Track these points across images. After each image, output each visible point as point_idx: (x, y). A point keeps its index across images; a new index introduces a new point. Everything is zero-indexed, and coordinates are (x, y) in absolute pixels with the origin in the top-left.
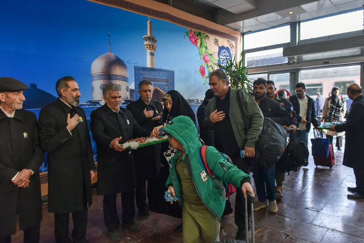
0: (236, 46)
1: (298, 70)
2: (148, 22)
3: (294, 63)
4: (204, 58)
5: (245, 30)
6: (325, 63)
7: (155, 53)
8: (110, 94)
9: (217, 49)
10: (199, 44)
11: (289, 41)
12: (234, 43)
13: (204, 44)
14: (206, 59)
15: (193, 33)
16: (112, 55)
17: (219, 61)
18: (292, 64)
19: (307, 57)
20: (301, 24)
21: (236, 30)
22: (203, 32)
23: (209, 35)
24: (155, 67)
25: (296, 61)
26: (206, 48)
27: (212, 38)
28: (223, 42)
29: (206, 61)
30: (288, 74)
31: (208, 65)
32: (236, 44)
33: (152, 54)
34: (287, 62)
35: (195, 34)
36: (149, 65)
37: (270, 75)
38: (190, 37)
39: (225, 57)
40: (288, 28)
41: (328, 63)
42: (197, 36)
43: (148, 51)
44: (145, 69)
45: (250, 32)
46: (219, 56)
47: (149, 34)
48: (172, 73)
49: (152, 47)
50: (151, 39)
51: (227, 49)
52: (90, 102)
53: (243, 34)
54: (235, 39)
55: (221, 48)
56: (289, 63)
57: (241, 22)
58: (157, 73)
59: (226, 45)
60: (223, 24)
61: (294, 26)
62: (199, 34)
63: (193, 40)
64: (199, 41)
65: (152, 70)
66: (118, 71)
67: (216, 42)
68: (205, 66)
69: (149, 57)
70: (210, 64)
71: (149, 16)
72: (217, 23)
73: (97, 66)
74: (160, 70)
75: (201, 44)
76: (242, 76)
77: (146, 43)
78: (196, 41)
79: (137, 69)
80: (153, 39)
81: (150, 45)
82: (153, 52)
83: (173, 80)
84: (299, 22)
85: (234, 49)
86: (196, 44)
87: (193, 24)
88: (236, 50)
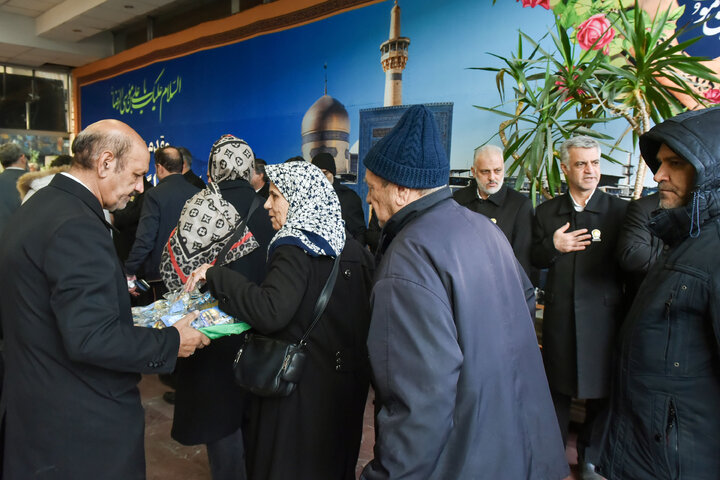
2: (393, 10)
16: (327, 98)
24: (402, 104)
33: (397, 77)
36: (388, 103)
43: (389, 73)
44: (380, 112)
47: (392, 36)
49: (398, 61)
50: (398, 43)
65: (395, 110)
66: (335, 125)
69: (389, 83)
73: (309, 121)
77: (386, 56)
79: (365, 115)
81: (393, 58)
82: (399, 70)
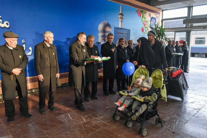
0: (159, 17)
1: (190, 31)
2: (121, 6)
3: (189, 27)
4: (144, 23)
5: (164, 9)
6: (204, 28)
7: (123, 21)
8: (90, 39)
9: (150, 18)
10: (142, 16)
11: (187, 16)
12: (158, 15)
13: (144, 16)
14: (145, 24)
15: (139, 11)
16: (106, 22)
17: (151, 25)
18: (187, 28)
19: (195, 25)
20: (193, 7)
21: (159, 9)
22: (144, 10)
23: (146, 12)
24: (123, 28)
25: (189, 26)
26: (145, 18)
27: (148, 13)
28: (153, 15)
29: (145, 25)
30: (185, 32)
31: (145, 27)
32: (159, 16)
33: (122, 21)
34: (185, 26)
35: (140, 11)
36: (120, 27)
37: (176, 33)
38: (138, 13)
39: (154, 23)
40: (186, 9)
41: (205, 28)
42: (141, 12)
43: (120, 20)
44: (118, 28)
45: (167, 10)
46: (150, 22)
47: (121, 12)
48: (129, 30)
49: (122, 18)
50: (122, 14)
51: (155, 18)
52: (97, 42)
53: (163, 11)
54: (159, 13)
55: (152, 18)
56: (186, 27)
57: (162, 5)
58: (123, 30)
59: (154, 16)
60: (153, 6)
61: (190, 8)
62: (142, 11)
63: (139, 14)
64: (142, 15)
65: (121, 29)
66: (108, 29)
67: (150, 15)
68: (144, 27)
69: (120, 22)
70: (146, 26)
71: (121, 4)
72: (150, 5)
73: (100, 27)
74: (125, 29)
75: (143, 16)
76: (162, 33)
77: (119, 16)
78: (140, 15)
79: (115, 28)
80: (122, 15)
81: (121, 17)
82: (122, 20)
83: (130, 34)
84: (192, 7)
85: (158, 19)
86: (141, 17)
87: (139, 6)
88: (159, 19)
